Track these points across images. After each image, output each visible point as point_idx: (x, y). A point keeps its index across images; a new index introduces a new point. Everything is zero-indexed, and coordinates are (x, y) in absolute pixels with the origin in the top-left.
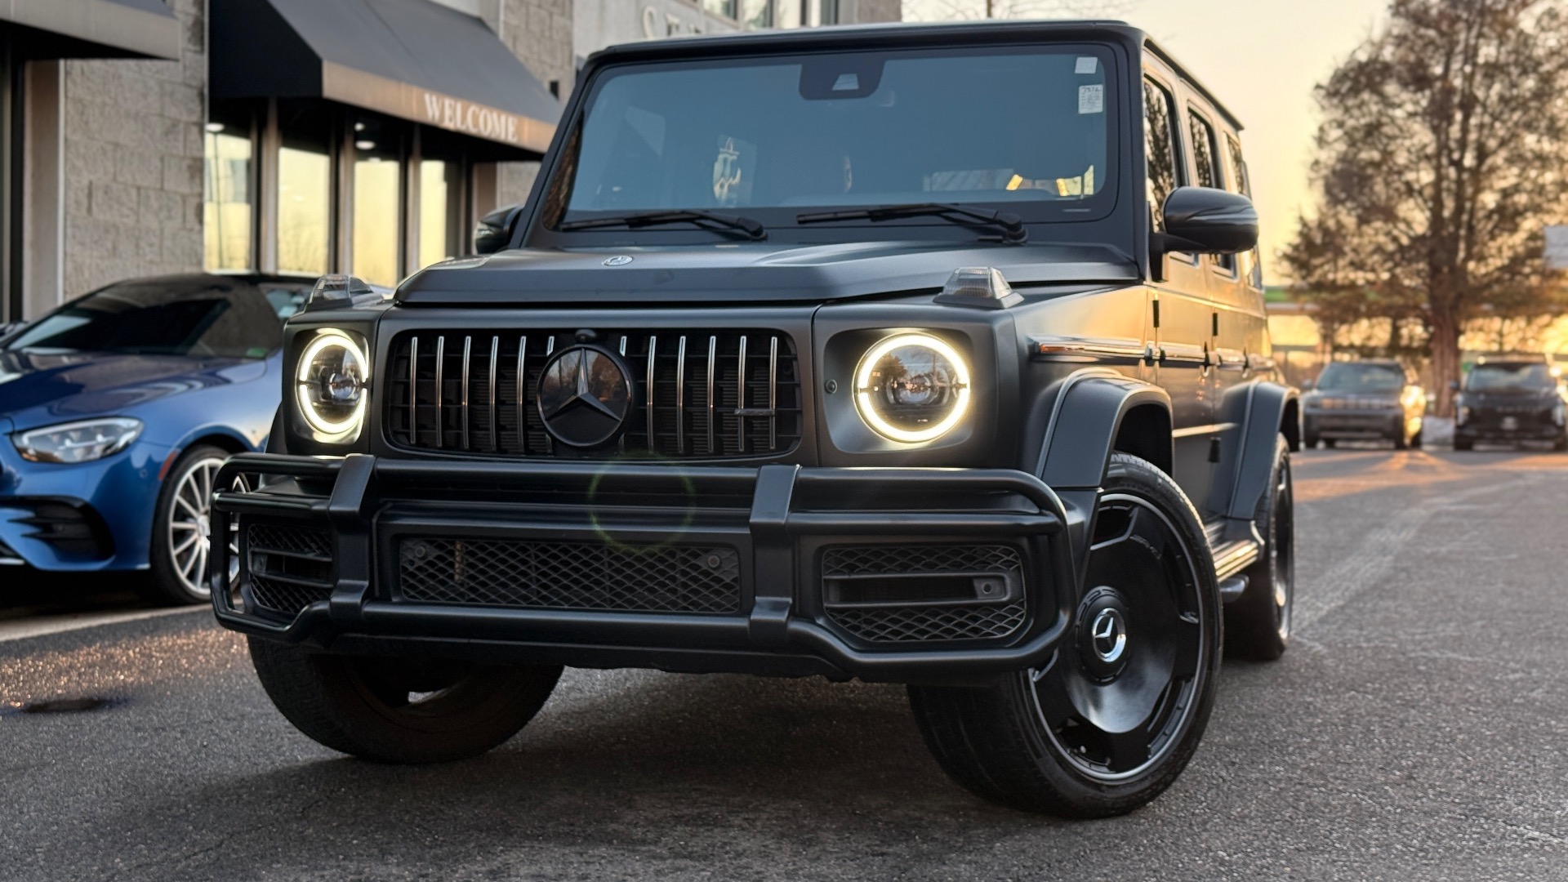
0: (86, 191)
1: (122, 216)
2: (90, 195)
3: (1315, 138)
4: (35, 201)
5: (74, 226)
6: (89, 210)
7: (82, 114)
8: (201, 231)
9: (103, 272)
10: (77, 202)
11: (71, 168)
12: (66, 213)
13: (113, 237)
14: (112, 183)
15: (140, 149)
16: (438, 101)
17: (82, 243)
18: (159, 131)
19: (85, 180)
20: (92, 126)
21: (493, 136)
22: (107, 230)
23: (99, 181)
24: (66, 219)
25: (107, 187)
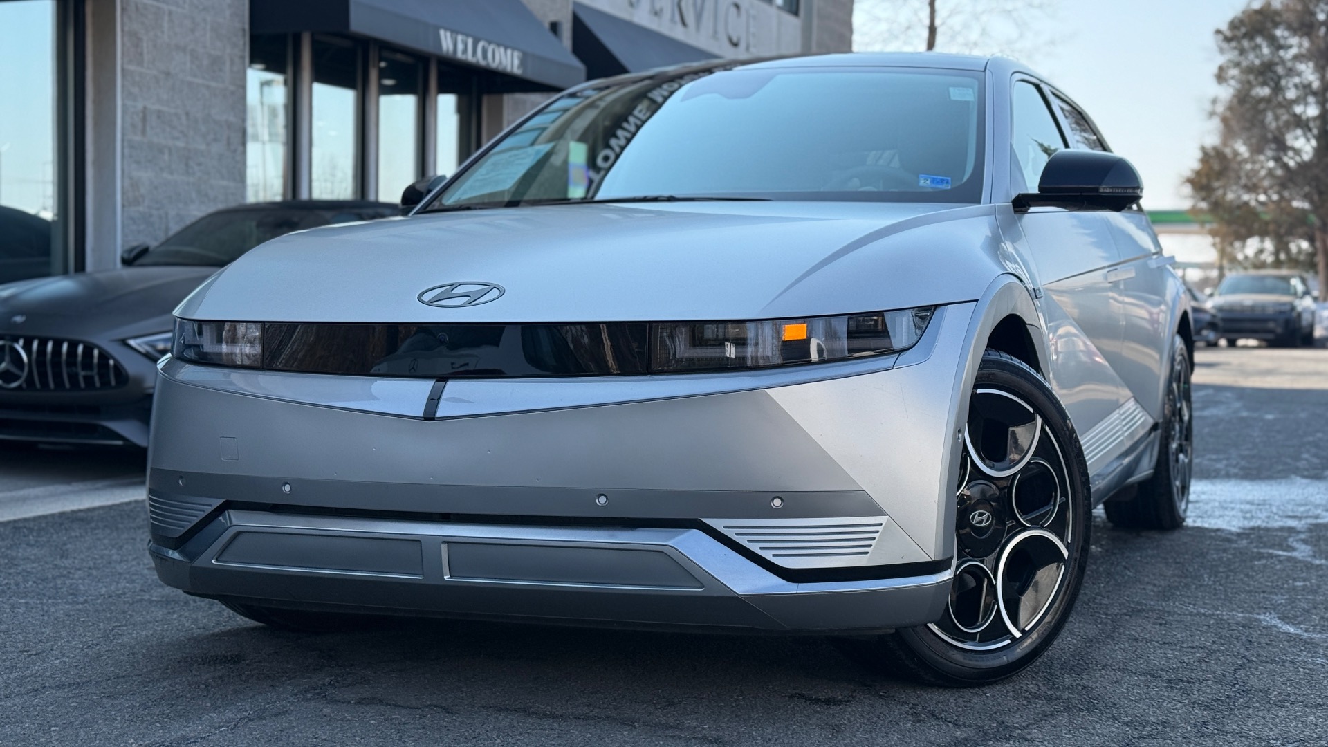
0: (141, 115)
1: (175, 138)
2: (144, 119)
3: (1215, 76)
4: (96, 124)
5: (132, 147)
6: (144, 132)
7: (137, 46)
8: (244, 153)
9: (156, 188)
10: (133, 126)
11: (128, 95)
12: (123, 135)
13: (166, 157)
14: (165, 109)
15: (189, 79)
16: (451, 36)
17: (138, 162)
18: (206, 62)
19: (140, 105)
20: (146, 57)
21: (501, 68)
22: (161, 151)
23: (153, 106)
24: (123, 141)
25: (159, 111)
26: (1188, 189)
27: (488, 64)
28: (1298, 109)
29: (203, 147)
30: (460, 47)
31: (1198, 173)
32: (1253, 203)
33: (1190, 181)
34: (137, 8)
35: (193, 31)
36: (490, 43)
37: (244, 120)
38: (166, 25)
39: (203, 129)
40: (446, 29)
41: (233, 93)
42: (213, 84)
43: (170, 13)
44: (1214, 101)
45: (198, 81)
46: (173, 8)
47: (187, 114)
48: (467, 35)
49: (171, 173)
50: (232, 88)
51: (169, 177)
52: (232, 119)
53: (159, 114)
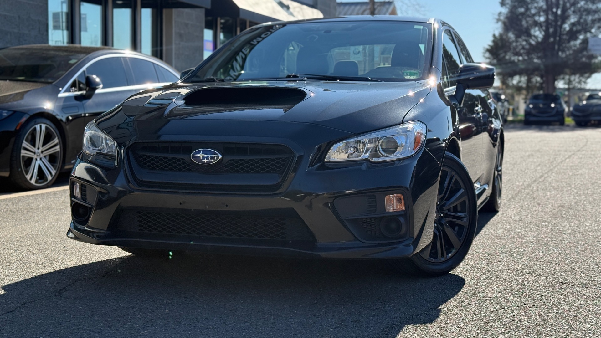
1: (13, 28)
3: (499, 2)
26: (487, 55)
28: (537, 18)
29: (27, 32)
31: (491, 47)
32: (516, 61)
33: (488, 50)
39: (27, 23)
42: (31, 2)
44: (500, 13)
47: (19, 17)
52: (41, 19)
53: (5, 17)
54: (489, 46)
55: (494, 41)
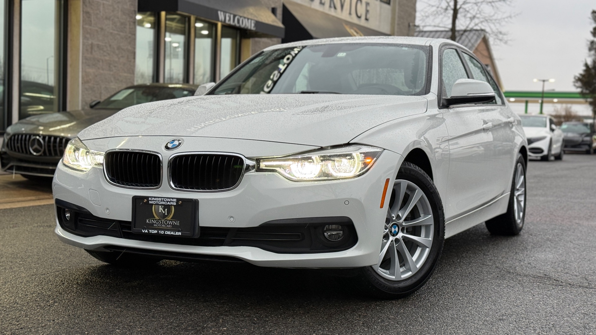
0: (90, 46)
1: (105, 56)
2: (92, 48)
3: (592, 32)
5: (86, 59)
6: (91, 53)
7: (89, 17)
8: (134, 62)
9: (96, 76)
10: (86, 50)
11: (85, 38)
12: (83, 54)
13: (101, 63)
14: (100, 43)
15: (111, 31)
16: (223, 14)
17: (89, 65)
18: (118, 24)
19: (90, 42)
20: (93, 22)
21: (246, 27)
22: (99, 61)
23: (95, 42)
24: (83, 56)
25: (98, 45)
26: (579, 84)
27: (240, 26)
29: (117, 59)
30: (227, 18)
31: (583, 76)
33: (579, 80)
34: (89, 2)
35: (113, 11)
36: (241, 17)
37: (134, 48)
38: (101, 8)
39: (117, 52)
40: (221, 11)
41: (130, 37)
42: (121, 34)
43: (103, 4)
44: (592, 43)
45: (116, 32)
46: (105, 2)
47: (110, 46)
48: (231, 14)
49: (103, 70)
50: (130, 35)
51: (102, 72)
52: (129, 48)
53: (98, 46)
54: (581, 75)
55: (585, 71)
